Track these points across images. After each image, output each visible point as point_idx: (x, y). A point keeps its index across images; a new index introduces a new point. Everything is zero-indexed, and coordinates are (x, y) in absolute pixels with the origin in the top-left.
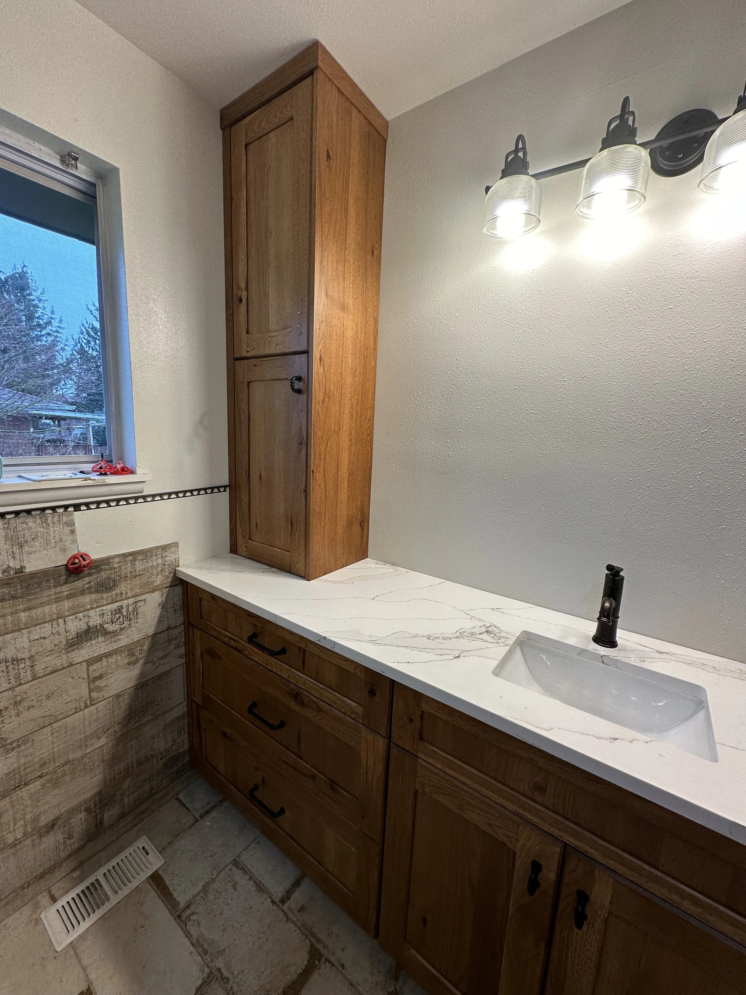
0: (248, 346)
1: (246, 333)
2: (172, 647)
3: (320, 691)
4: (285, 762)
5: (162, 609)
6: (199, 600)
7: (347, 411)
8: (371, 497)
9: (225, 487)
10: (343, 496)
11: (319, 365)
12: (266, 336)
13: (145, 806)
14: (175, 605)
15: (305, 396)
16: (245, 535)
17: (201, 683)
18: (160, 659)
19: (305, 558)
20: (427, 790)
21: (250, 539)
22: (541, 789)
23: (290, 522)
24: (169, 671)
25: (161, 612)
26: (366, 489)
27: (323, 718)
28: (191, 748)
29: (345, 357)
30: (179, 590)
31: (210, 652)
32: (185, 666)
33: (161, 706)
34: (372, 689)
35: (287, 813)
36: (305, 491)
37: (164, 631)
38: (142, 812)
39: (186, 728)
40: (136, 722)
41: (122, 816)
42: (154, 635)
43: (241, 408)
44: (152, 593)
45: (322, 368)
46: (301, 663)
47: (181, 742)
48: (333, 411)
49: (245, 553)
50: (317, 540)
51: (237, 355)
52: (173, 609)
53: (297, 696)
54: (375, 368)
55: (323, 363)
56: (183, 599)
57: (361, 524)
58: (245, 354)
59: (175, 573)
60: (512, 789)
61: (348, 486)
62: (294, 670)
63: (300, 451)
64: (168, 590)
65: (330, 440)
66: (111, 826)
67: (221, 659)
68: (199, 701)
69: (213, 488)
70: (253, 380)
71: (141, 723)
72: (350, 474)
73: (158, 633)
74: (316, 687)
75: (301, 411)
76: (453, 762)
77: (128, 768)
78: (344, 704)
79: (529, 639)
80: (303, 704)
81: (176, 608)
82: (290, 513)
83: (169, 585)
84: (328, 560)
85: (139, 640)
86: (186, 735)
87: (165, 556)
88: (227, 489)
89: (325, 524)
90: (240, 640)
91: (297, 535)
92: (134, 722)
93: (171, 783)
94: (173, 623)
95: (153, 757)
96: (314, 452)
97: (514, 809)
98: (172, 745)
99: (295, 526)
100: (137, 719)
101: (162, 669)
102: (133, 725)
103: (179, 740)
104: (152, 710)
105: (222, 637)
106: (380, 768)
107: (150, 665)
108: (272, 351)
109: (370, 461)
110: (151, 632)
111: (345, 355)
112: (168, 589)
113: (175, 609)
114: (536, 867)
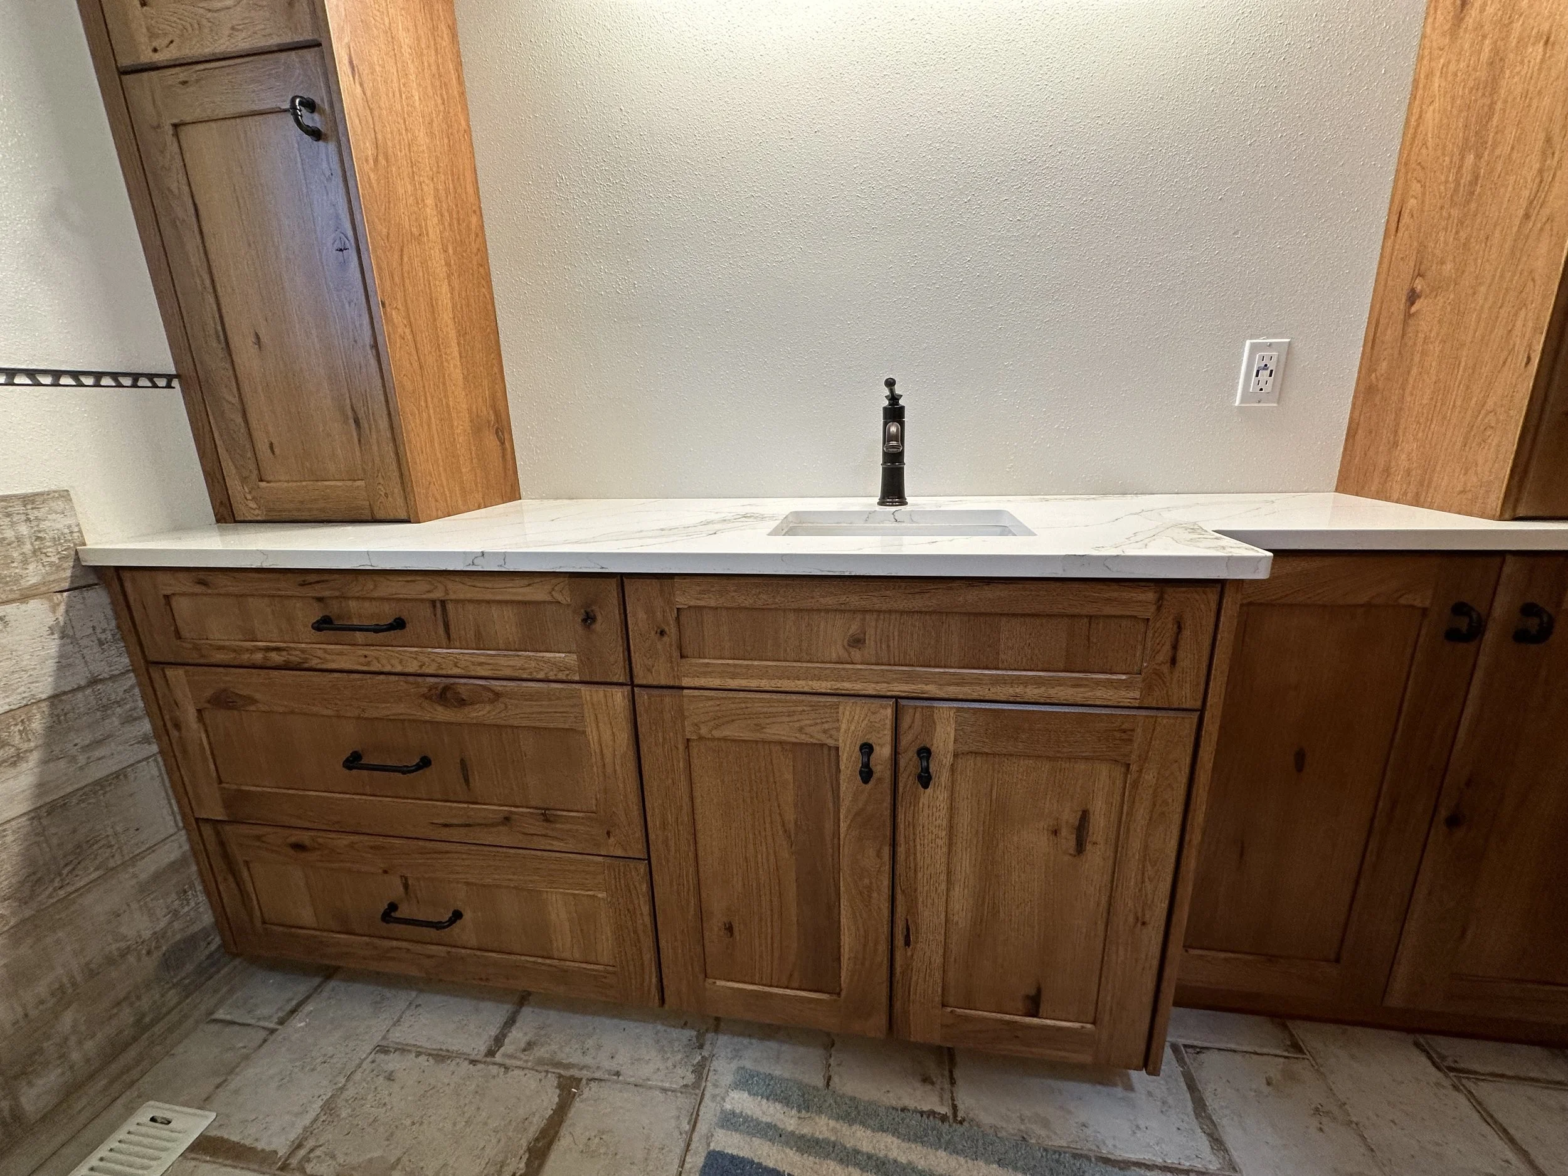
0: (152, 35)
1: (139, 6)
2: (116, 721)
3: (491, 661)
4: (446, 825)
5: (62, 638)
6: (163, 601)
7: (430, 201)
8: (508, 386)
9: (170, 378)
10: (455, 371)
11: (351, 78)
12: (201, 11)
13: (132, 1053)
14: (98, 631)
15: (332, 146)
16: (245, 473)
17: (214, 775)
18: (86, 748)
19: (402, 483)
20: (704, 731)
21: (261, 480)
22: (857, 642)
23: (351, 421)
24: (119, 776)
25: (62, 646)
26: (496, 370)
27: (506, 707)
28: (223, 920)
29: (404, 85)
30: (99, 598)
31: (224, 701)
32: (160, 759)
33: (120, 848)
34: (587, 613)
35: (468, 915)
36: (375, 346)
37: (80, 688)
38: (128, 1069)
39: (197, 883)
40: (55, 890)
41: (71, 1090)
42: (55, 699)
43: (169, 189)
44: (21, 603)
45: (358, 86)
46: (441, 631)
47: (192, 913)
48: (401, 191)
49: (257, 512)
50: (418, 445)
51: (125, 61)
52: (94, 638)
53: (446, 695)
54: (468, 131)
55: (360, 76)
56: (117, 617)
57: (497, 433)
58: (147, 57)
59: (77, 559)
60: (823, 662)
61: (460, 354)
62: (430, 650)
63: (344, 264)
64: (69, 597)
65: (405, 249)
66: (47, 1118)
67: (254, 701)
68: (218, 813)
69: (136, 377)
70: (188, 119)
71: (70, 889)
72: (459, 331)
73: (65, 693)
74: (482, 659)
75: (329, 179)
76: (735, 666)
77: (62, 987)
78: (541, 664)
79: (800, 523)
80: (462, 703)
81: (103, 636)
82: (348, 401)
83: (66, 585)
84: (449, 490)
85: (11, 710)
86: (202, 898)
87: (37, 518)
88: (175, 383)
89: (430, 417)
90: (292, 645)
91: (374, 440)
92: (51, 889)
93: (187, 997)
94: (101, 668)
95: (124, 954)
96: (378, 264)
97: (829, 687)
98: (170, 923)
99: (364, 424)
100: (57, 884)
101: (97, 772)
102: (50, 896)
103: (186, 909)
104: (95, 859)
105: (246, 656)
106: (624, 737)
107: (62, 764)
108: (223, 45)
109: (492, 317)
110: (44, 687)
111: (403, 81)
112: (65, 594)
113: (99, 640)
114: (867, 749)
